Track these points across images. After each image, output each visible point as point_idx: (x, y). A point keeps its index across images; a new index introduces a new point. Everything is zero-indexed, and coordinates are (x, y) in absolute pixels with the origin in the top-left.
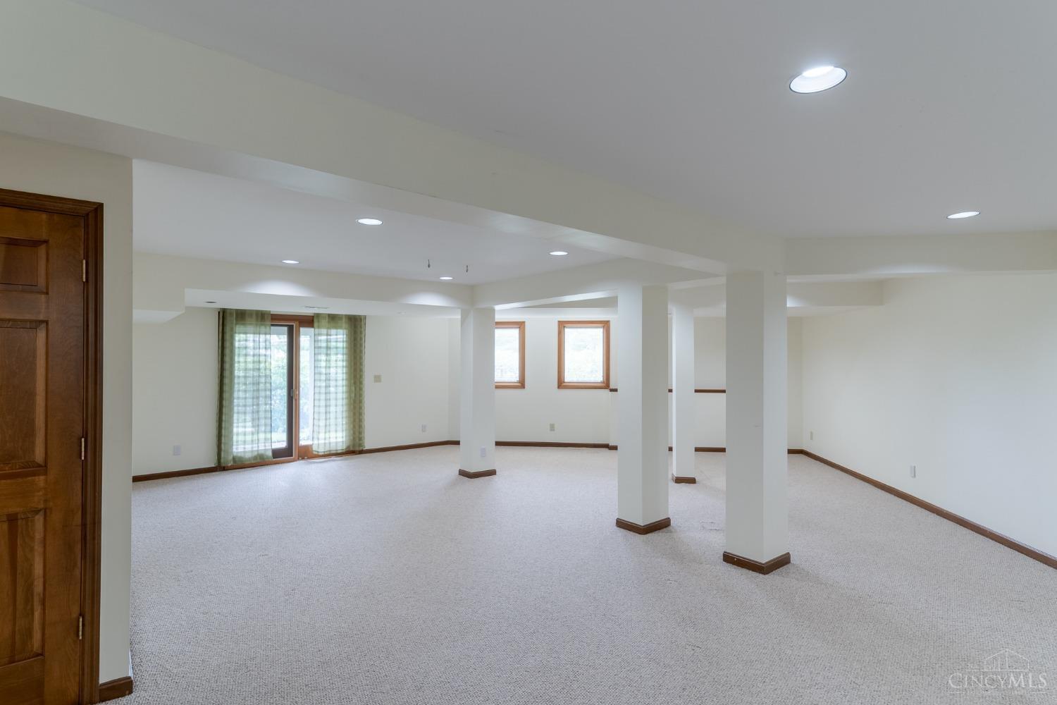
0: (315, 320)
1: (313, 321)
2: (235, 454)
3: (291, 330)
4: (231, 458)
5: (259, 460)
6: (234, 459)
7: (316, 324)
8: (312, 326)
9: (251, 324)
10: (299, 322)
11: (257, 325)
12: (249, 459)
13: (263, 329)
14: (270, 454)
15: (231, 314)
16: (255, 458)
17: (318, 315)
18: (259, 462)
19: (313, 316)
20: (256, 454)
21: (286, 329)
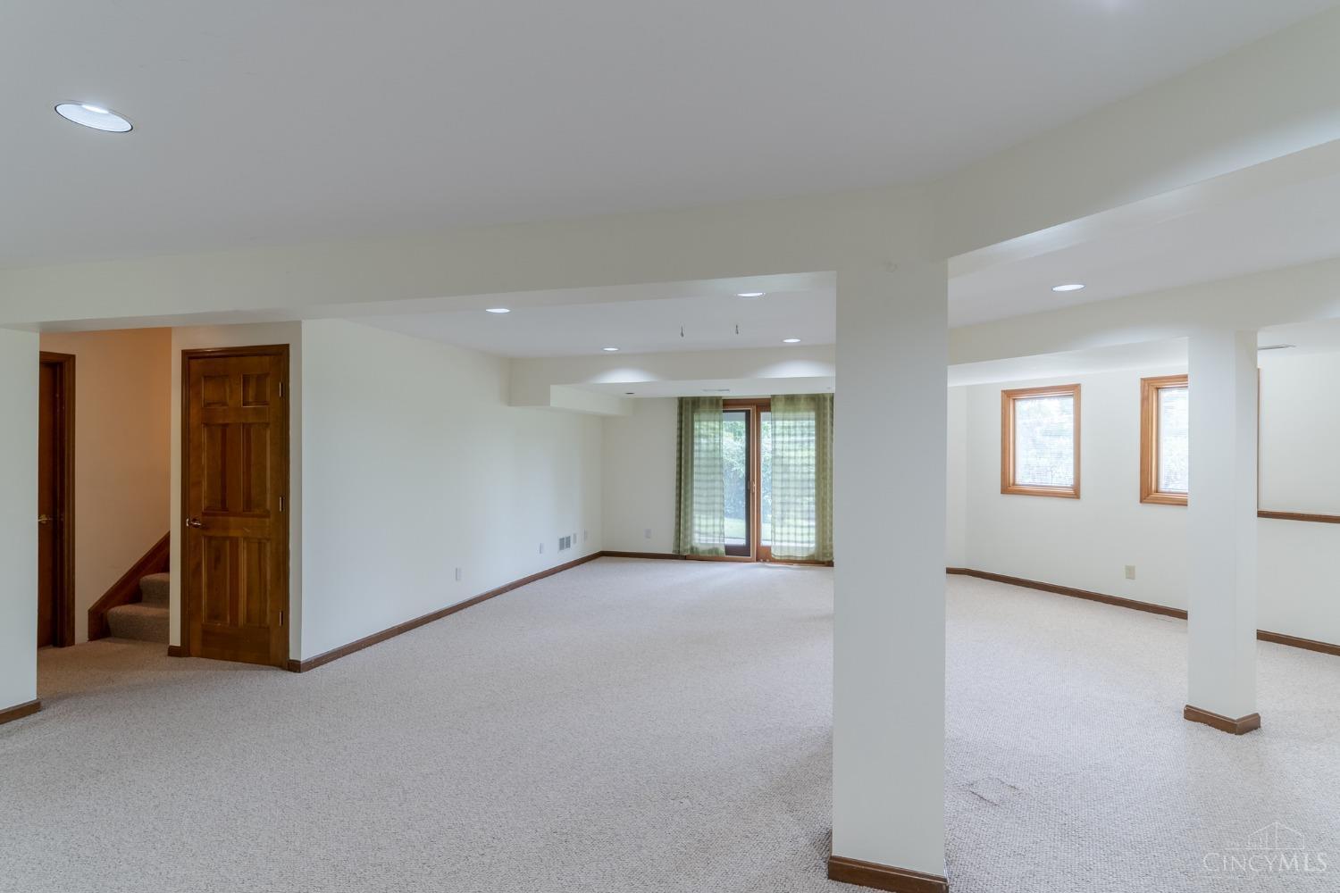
0: (772, 403)
1: (770, 405)
2: (694, 545)
3: (748, 413)
4: (689, 547)
5: (714, 555)
6: (692, 548)
7: (772, 408)
8: (770, 411)
9: (704, 412)
10: (757, 407)
11: (711, 412)
12: (704, 552)
13: (717, 416)
14: (722, 550)
15: (687, 403)
16: (710, 551)
17: (774, 396)
18: (711, 557)
19: (769, 399)
20: (711, 547)
21: (744, 414)
